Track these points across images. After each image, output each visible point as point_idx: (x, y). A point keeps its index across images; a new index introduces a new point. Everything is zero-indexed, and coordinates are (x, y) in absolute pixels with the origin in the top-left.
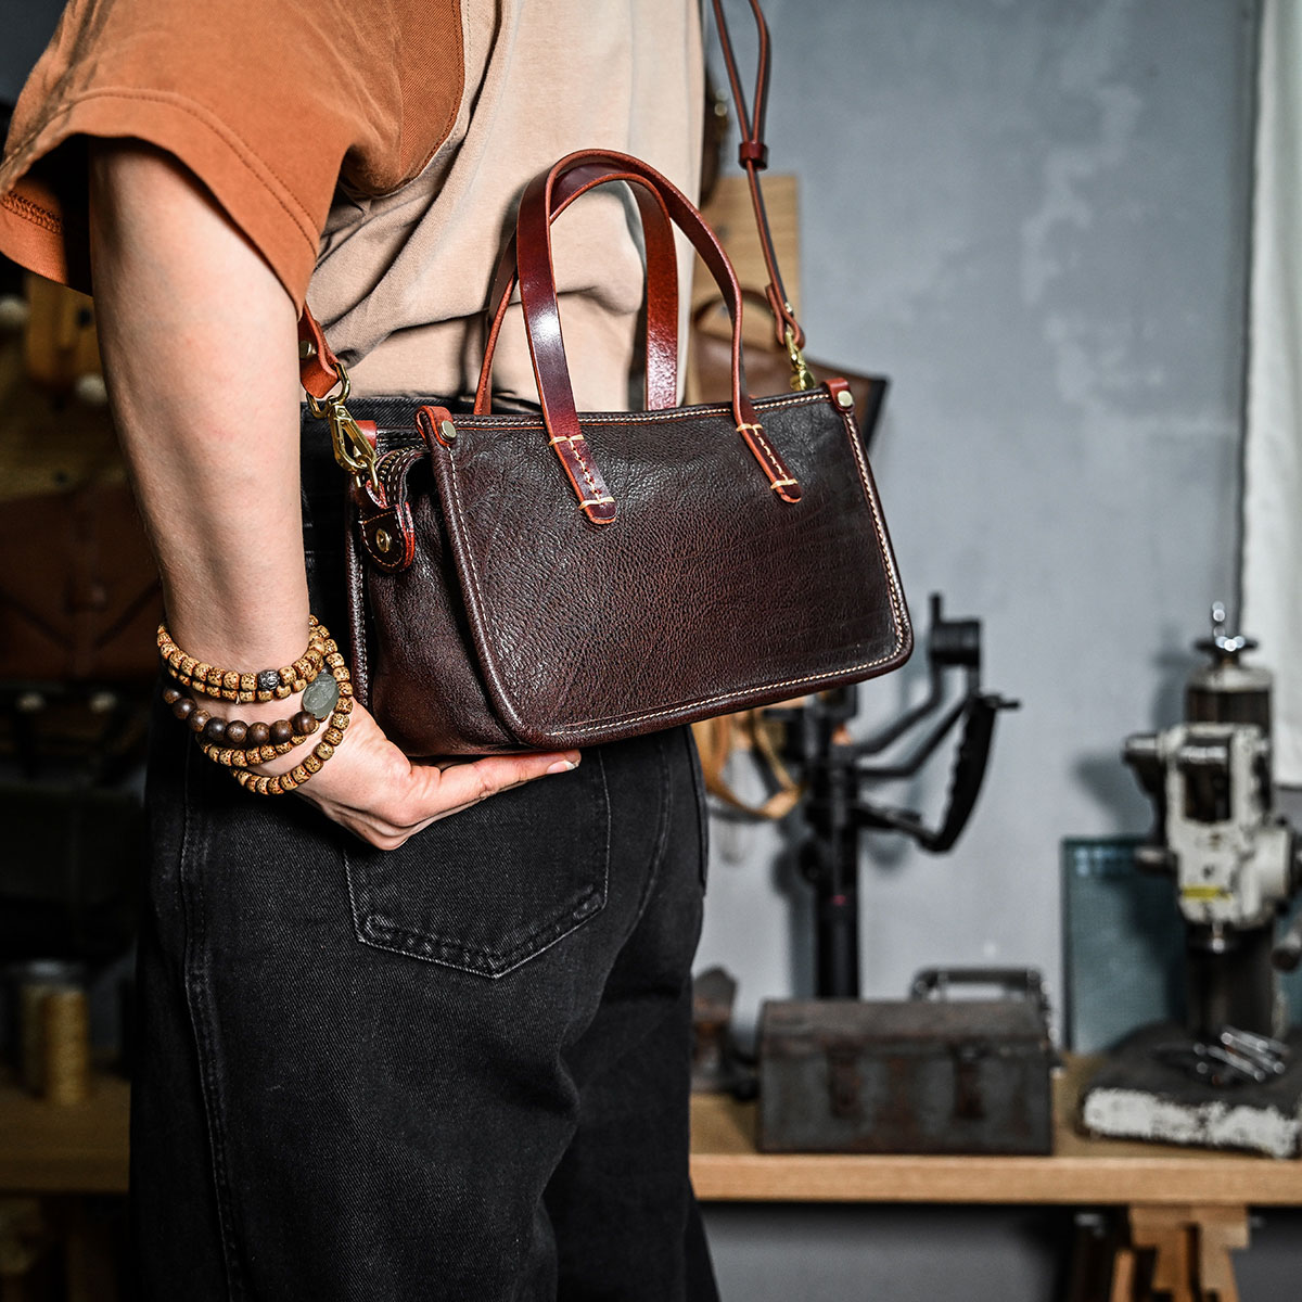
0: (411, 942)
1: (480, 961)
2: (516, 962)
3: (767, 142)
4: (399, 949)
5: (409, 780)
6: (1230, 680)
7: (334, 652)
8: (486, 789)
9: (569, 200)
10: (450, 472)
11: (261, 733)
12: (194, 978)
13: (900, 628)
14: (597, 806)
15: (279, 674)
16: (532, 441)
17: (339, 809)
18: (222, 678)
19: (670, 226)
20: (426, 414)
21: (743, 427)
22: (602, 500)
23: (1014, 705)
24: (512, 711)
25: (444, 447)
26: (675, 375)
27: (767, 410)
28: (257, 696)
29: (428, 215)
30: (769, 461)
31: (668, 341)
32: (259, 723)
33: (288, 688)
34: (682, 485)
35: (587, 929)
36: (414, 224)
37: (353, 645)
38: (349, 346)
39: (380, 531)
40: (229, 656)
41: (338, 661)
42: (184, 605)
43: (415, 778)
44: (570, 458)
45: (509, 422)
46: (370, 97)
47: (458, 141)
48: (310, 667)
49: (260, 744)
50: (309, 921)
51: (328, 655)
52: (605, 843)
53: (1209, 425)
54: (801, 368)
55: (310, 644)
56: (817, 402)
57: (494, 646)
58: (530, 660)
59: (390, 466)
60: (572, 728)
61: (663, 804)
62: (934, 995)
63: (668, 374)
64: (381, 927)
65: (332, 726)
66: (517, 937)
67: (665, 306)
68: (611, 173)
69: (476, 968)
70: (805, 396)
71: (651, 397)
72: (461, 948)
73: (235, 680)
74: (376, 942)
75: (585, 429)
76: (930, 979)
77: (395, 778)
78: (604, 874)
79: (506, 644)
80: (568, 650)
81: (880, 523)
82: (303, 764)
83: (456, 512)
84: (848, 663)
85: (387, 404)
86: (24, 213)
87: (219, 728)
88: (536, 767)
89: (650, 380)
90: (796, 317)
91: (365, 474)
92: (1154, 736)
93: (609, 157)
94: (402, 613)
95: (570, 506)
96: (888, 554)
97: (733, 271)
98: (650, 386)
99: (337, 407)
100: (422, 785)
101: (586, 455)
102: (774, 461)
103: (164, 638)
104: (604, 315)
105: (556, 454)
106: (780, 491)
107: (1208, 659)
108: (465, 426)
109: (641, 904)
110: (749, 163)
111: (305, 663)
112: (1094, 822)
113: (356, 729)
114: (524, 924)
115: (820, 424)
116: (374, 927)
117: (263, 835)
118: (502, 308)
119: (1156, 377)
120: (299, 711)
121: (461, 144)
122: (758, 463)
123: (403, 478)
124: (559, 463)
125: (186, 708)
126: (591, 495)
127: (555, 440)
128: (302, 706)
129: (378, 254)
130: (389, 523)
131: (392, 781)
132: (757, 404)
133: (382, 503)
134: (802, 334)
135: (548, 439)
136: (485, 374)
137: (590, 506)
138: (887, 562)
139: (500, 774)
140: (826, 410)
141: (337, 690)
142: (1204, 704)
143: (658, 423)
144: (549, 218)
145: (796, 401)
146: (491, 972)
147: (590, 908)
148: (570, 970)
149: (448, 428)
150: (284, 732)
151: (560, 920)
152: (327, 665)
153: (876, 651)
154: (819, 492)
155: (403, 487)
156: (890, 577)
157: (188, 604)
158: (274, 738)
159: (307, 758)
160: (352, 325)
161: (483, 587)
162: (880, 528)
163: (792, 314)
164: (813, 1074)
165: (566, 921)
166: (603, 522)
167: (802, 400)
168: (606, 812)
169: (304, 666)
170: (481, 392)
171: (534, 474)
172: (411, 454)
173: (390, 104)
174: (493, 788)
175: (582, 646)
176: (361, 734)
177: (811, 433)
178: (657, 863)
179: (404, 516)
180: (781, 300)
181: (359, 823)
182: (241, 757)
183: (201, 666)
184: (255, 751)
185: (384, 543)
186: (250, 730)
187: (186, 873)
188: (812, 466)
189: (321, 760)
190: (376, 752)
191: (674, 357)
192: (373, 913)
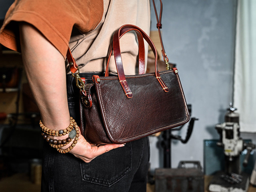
0: (93, 180)
1: (107, 183)
2: (114, 183)
3: (162, 23)
4: (90, 181)
5: (91, 150)
6: (233, 115)
7: (76, 125)
8: (107, 151)
9: (123, 34)
10: (99, 88)
11: (60, 142)
12: (51, 186)
13: (187, 115)
14: (130, 151)
15: (63, 131)
16: (116, 82)
17: (77, 155)
18: (52, 132)
19: (143, 39)
20: (94, 77)
21: (157, 77)
22: (130, 93)
23: (197, 119)
24: (111, 137)
25: (98, 84)
26: (144, 67)
27: (162, 74)
28: (59, 135)
29: (97, 38)
30: (162, 84)
31: (143, 61)
32: (60, 140)
33: (65, 133)
34: (146, 89)
35: (127, 175)
36: (94, 39)
37: (81, 122)
38: (82, 63)
39: (85, 100)
40: (53, 127)
41: (77, 126)
42: (44, 117)
43: (92, 149)
44: (123, 85)
45: (111, 78)
46: (81, 14)
47: (103, 23)
48: (70, 129)
49: (60, 144)
50: (72, 176)
51: (75, 125)
52: (131, 158)
53: (228, 72)
54: (168, 65)
55: (70, 124)
56: (171, 72)
57: (108, 123)
58: (115, 126)
59: (87, 87)
60: (124, 139)
61: (142, 149)
62: (183, 166)
63: (143, 67)
64: (87, 177)
65: (75, 140)
66: (114, 178)
67: (142, 54)
68: (132, 29)
69: (106, 185)
70: (169, 71)
71: (140, 71)
72: (103, 181)
73: (54, 132)
74: (86, 180)
75: (126, 79)
76: (182, 163)
77: (88, 149)
78: (131, 164)
79: (110, 123)
80: (123, 124)
81: (183, 95)
82: (69, 147)
83: (100, 97)
84: (178, 122)
85: (90, 74)
86: (8, 37)
87: (52, 141)
88: (117, 146)
89: (140, 68)
90: (167, 56)
91: (82, 89)
92: (220, 124)
93: (131, 26)
94: (90, 116)
95: (123, 94)
96: (185, 101)
97: (155, 48)
98: (139, 69)
99: (77, 75)
100: (94, 151)
101: (127, 84)
102: (163, 84)
103: (41, 123)
104: (132, 56)
105: (121, 84)
106: (165, 90)
107: (229, 112)
108: (102, 79)
109: (138, 167)
110: (159, 27)
111: (69, 128)
112: (209, 137)
113: (80, 140)
114: (115, 175)
115: (172, 76)
116: (85, 177)
117: (64, 159)
118: (110, 55)
119: (219, 64)
120: (68, 137)
121: (103, 24)
122: (160, 84)
123: (90, 90)
124: (121, 86)
125: (46, 137)
126: (128, 92)
127: (121, 81)
128: (69, 136)
129: (87, 45)
130: (87, 99)
131: (88, 150)
132: (160, 73)
133: (85, 95)
134: (168, 59)
135: (119, 81)
136: (107, 68)
137: (127, 94)
138: (185, 102)
139: (110, 147)
140: (173, 74)
141: (76, 133)
142: (228, 119)
143: (141, 77)
144: (119, 38)
145: (167, 72)
146: (109, 186)
147: (128, 171)
148: (124, 183)
149: (98, 80)
150: (65, 142)
151: (122, 174)
152: (74, 127)
153: (183, 119)
154: (172, 90)
155: (90, 92)
156: (185, 105)
157: (44, 116)
158: (63, 143)
159: (70, 146)
160: (83, 59)
161: (105, 111)
162: (183, 96)
163: (166, 55)
164: (164, 182)
165: (123, 174)
166: (130, 98)
167: (168, 72)
168: (131, 152)
169: (69, 129)
170: (106, 71)
171: (116, 88)
172: (91, 85)
173: (87, 15)
174: (108, 150)
175: (126, 123)
176: (81, 141)
177: (170, 78)
178: (141, 159)
179: (90, 97)
180: (164, 53)
181: (82, 158)
182: (57, 146)
183: (48, 129)
184: (59, 145)
185: (86, 102)
186: (58, 141)
187: (49, 165)
188: (170, 85)
189: (73, 147)
190: (84, 144)
191: (144, 64)
192: (85, 174)
